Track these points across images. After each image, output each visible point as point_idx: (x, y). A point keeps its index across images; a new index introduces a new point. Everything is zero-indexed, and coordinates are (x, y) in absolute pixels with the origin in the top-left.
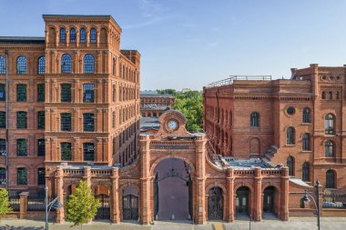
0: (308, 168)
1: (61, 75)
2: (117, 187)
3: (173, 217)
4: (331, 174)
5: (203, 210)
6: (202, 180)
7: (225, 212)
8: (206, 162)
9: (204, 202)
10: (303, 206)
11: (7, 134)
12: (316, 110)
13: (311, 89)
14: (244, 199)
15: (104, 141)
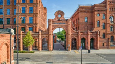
0: (105, 35)
1: (22, 4)
2: (40, 38)
3: (59, 49)
4: (112, 37)
5: (70, 45)
6: (69, 35)
7: (77, 47)
8: (71, 29)
9: (70, 43)
10: (103, 45)
11: (3, 26)
12: (107, 14)
13: (106, 7)
14: (83, 44)
15: (36, 26)
